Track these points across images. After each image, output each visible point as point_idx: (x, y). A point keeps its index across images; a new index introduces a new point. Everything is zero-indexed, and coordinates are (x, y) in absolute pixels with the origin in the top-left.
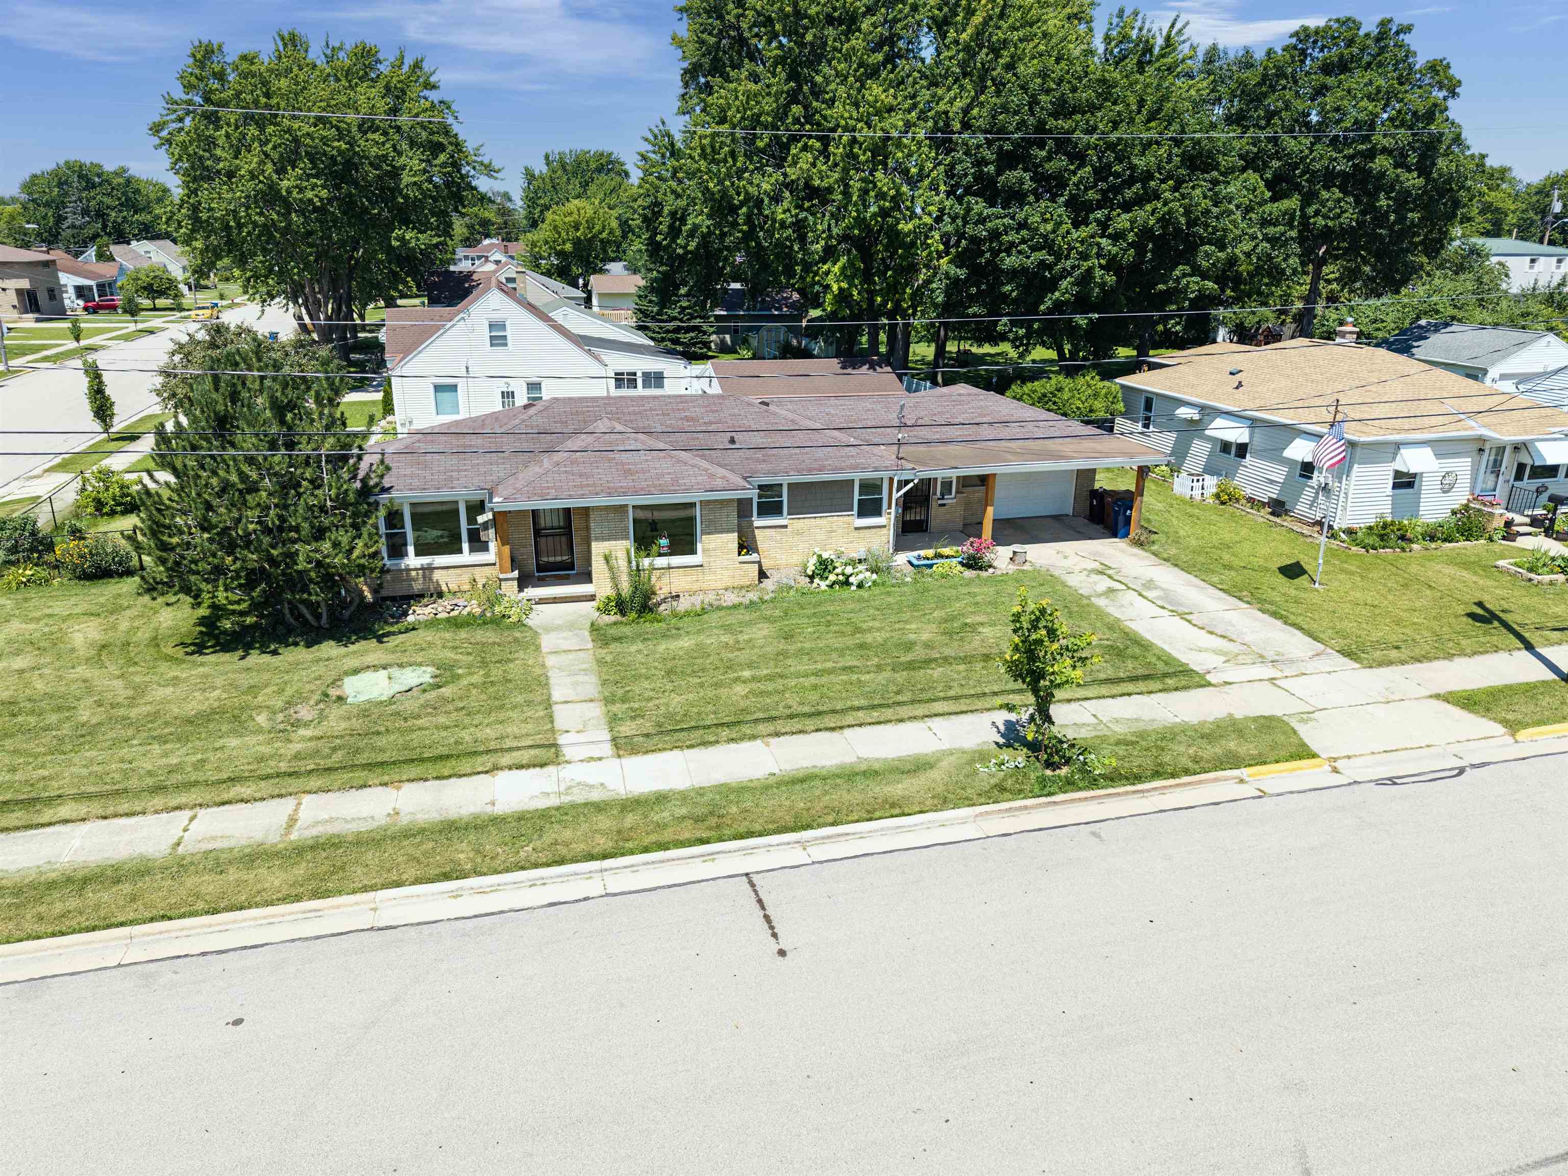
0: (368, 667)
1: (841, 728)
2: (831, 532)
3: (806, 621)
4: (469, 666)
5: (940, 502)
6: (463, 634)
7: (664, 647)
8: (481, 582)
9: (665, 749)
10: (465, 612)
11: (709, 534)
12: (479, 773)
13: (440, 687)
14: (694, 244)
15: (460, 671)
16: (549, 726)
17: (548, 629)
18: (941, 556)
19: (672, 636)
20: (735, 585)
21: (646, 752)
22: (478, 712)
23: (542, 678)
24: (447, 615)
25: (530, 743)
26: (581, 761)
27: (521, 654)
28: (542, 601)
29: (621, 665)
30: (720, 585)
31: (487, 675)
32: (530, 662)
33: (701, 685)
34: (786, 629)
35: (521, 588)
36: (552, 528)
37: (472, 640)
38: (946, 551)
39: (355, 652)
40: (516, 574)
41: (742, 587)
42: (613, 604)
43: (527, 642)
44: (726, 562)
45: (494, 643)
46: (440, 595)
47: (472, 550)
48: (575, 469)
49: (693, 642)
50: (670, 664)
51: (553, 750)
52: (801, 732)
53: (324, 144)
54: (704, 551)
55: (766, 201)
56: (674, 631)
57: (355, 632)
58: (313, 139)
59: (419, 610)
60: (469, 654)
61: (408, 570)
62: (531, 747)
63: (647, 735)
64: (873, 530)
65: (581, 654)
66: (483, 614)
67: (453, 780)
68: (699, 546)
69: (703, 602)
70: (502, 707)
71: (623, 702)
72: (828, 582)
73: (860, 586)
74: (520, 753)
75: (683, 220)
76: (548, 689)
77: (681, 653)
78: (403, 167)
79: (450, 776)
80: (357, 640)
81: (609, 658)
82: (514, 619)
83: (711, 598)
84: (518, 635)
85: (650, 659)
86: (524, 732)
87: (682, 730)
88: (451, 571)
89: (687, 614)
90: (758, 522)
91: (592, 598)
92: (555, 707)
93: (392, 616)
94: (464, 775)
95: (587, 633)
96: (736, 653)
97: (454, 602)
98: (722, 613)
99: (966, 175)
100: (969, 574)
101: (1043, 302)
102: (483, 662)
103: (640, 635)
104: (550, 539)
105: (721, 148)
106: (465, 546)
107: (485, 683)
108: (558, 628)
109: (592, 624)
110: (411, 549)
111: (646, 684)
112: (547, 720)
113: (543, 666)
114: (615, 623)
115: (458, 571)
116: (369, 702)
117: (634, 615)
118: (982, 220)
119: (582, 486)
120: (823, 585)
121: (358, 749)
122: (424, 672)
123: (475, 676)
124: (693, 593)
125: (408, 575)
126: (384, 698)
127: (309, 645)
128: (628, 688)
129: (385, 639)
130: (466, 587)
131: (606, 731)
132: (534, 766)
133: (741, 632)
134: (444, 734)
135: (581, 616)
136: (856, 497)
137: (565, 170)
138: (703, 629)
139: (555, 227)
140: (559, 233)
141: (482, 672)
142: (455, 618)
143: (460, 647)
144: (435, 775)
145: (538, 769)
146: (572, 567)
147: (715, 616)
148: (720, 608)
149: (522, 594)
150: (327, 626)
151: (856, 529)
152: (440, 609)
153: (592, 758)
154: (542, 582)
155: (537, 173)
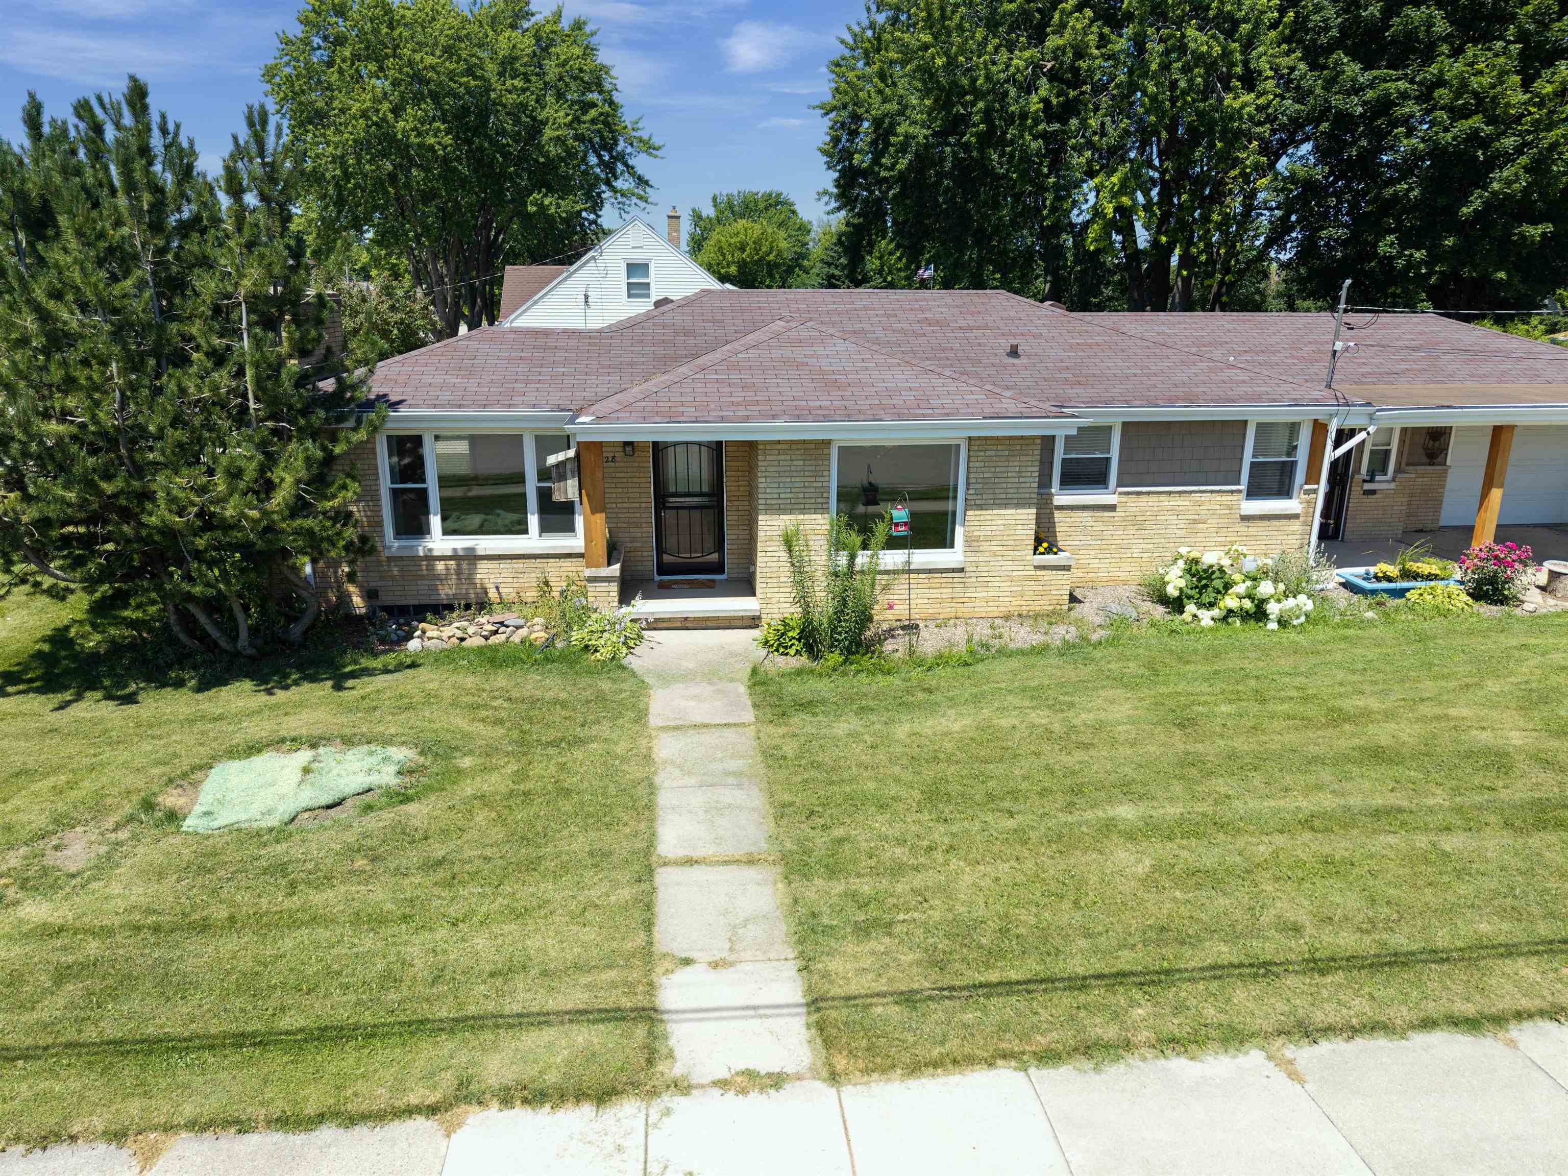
0: (283, 740)
1: (1499, 1020)
2: (1196, 522)
3: (1205, 688)
4: (490, 751)
5: (1367, 486)
6: (501, 680)
7: (907, 728)
8: (558, 586)
9: (970, 1061)
10: (516, 639)
11: (981, 507)
12: (410, 1111)
13: (407, 799)
14: (906, 162)
15: (466, 762)
16: (640, 939)
17: (668, 678)
18: (1415, 576)
19: (919, 706)
20: (1024, 610)
21: (915, 1068)
22: (473, 876)
23: (641, 791)
24: (482, 642)
25: (577, 998)
26: (722, 1084)
27: (604, 729)
28: (659, 624)
29: (817, 766)
30: (993, 609)
31: (521, 776)
32: (619, 750)
33: (1020, 836)
34: (1170, 703)
35: (625, 598)
36: (688, 495)
37: (515, 694)
38: (1425, 567)
39: (277, 706)
40: (615, 569)
41: (1037, 616)
42: (794, 634)
43: (620, 703)
44: (1009, 566)
45: (556, 702)
46: (483, 606)
47: (545, 528)
48: (734, 377)
49: (967, 721)
50: (929, 773)
51: (640, 1031)
52: (1374, 1027)
53: (451, 79)
54: (968, 541)
55: (1013, 92)
56: (921, 696)
57: (300, 668)
58: (438, 73)
59: (432, 631)
60: (499, 722)
61: (431, 559)
62: (578, 1015)
63: (909, 999)
64: (1276, 523)
65: (730, 735)
66: (550, 643)
67: (327, 1133)
68: (959, 531)
69: (970, 640)
70: (532, 865)
71: (833, 872)
72: (1216, 612)
73: (1283, 623)
74: (548, 1034)
75: (891, 131)
76: (651, 821)
77: (949, 746)
78: (544, 123)
79: (320, 1119)
80: (296, 683)
81: (790, 748)
82: (604, 654)
83: (982, 631)
84: (605, 685)
85: (881, 756)
86: (573, 953)
87: (1007, 987)
88: (505, 565)
89: (941, 660)
90: (1061, 498)
91: (753, 622)
92: (663, 876)
93: (383, 641)
94: (365, 1117)
95: (742, 689)
96: (1079, 755)
97: (499, 618)
98: (1014, 663)
99: (1327, 29)
100: (1487, 610)
101: (1466, 203)
102: (522, 743)
103: (852, 700)
104: (684, 513)
105: (953, 12)
106: (533, 521)
107: (511, 794)
108: (686, 677)
109: (754, 671)
110: (435, 521)
111: (880, 823)
112: (638, 914)
113: (647, 758)
114: (799, 672)
115: (519, 565)
116: (234, 830)
117: (835, 658)
118: (1357, 89)
119: (746, 404)
120: (1206, 617)
121: (129, 977)
122: (386, 759)
123: (494, 778)
124: (943, 624)
125: (430, 568)
126: (273, 821)
127: (201, 688)
128: (839, 832)
129: (350, 683)
130: (531, 595)
131: (790, 970)
132: (580, 1096)
133: (1071, 705)
134: (368, 942)
135: (732, 654)
136: (1248, 458)
137: (733, 212)
138: (983, 695)
139: (721, 248)
140: (723, 255)
141: (513, 767)
142: (495, 649)
143: (485, 706)
144: (279, 1107)
145: (587, 1109)
146: (719, 568)
147: (1001, 668)
148: (1004, 653)
149: (625, 610)
150: (251, 651)
151: (1245, 518)
152: (471, 630)
153: (751, 1075)
154: (665, 591)
155: (704, 215)
